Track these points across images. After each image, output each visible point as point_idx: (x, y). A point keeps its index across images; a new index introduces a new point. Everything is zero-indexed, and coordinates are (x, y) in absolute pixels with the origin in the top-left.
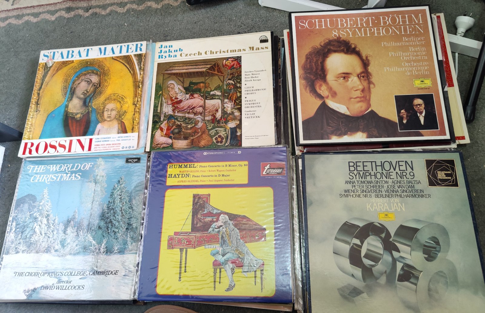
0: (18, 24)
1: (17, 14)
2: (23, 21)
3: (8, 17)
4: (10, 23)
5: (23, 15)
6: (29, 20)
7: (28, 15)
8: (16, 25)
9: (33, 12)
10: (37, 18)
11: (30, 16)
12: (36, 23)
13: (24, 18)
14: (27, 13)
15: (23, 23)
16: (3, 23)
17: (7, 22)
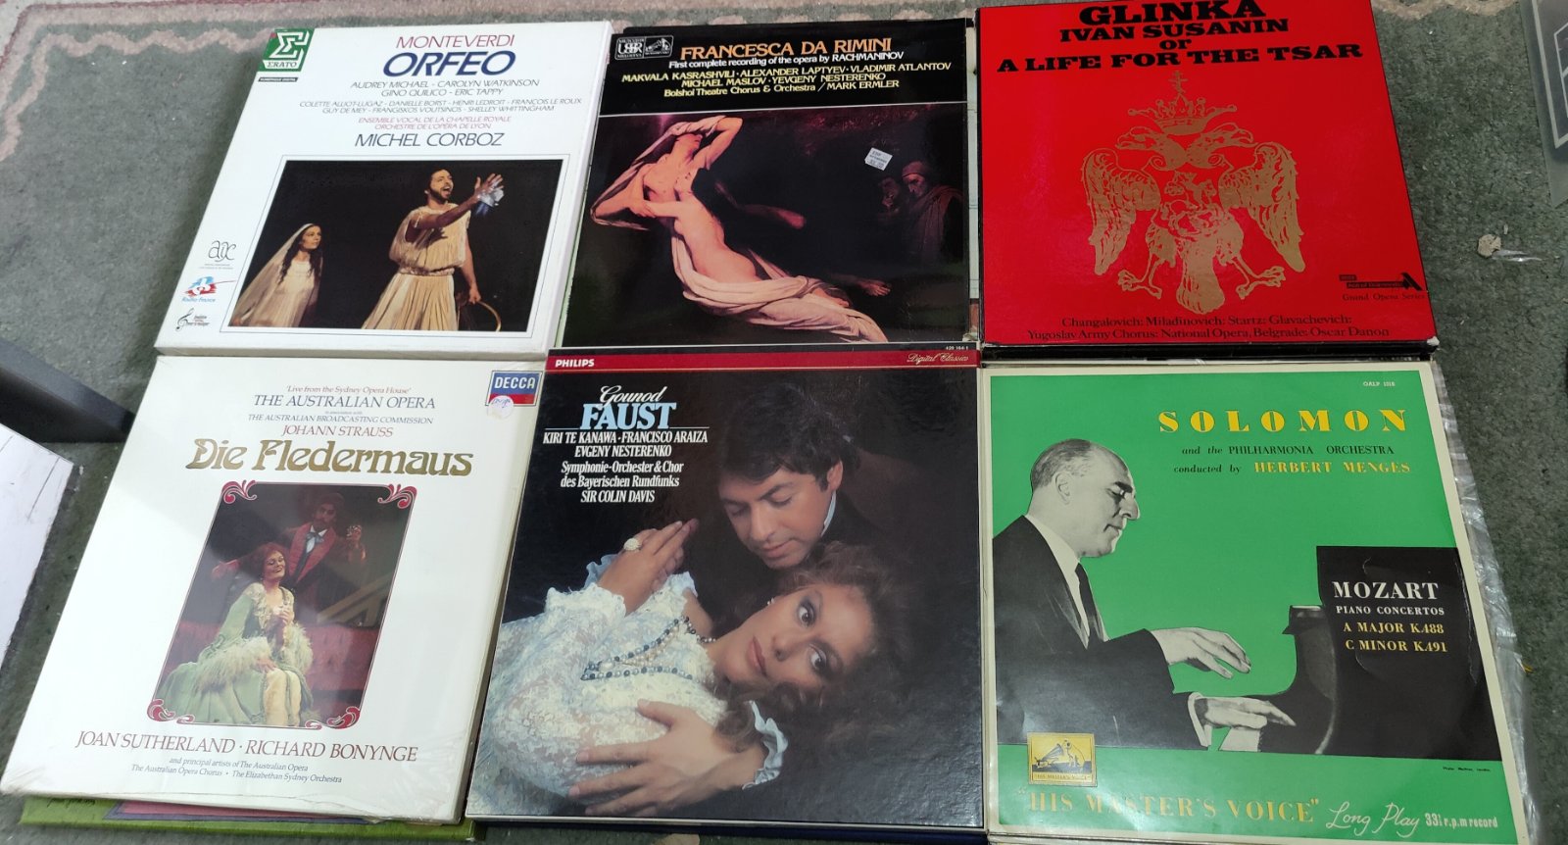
0: (183, 51)
1: (185, 19)
2: (204, 43)
3: (150, 24)
4: (154, 46)
5: (204, 26)
6: (222, 42)
7: (221, 25)
8: (176, 53)
9: (238, 16)
10: (247, 41)
11: (225, 30)
12: (244, 54)
13: (205, 33)
14: (220, 20)
15: (198, 51)
16: (132, 44)
17: (149, 41)
